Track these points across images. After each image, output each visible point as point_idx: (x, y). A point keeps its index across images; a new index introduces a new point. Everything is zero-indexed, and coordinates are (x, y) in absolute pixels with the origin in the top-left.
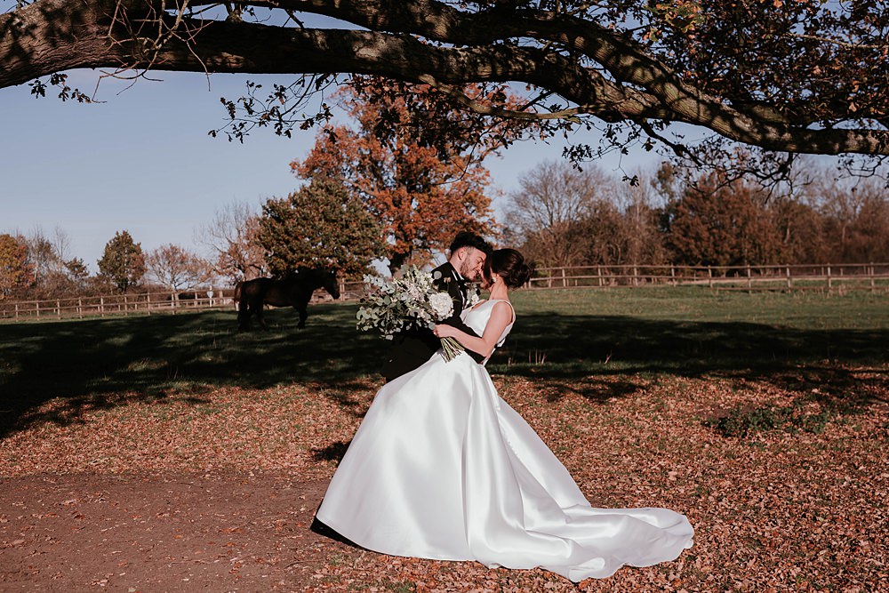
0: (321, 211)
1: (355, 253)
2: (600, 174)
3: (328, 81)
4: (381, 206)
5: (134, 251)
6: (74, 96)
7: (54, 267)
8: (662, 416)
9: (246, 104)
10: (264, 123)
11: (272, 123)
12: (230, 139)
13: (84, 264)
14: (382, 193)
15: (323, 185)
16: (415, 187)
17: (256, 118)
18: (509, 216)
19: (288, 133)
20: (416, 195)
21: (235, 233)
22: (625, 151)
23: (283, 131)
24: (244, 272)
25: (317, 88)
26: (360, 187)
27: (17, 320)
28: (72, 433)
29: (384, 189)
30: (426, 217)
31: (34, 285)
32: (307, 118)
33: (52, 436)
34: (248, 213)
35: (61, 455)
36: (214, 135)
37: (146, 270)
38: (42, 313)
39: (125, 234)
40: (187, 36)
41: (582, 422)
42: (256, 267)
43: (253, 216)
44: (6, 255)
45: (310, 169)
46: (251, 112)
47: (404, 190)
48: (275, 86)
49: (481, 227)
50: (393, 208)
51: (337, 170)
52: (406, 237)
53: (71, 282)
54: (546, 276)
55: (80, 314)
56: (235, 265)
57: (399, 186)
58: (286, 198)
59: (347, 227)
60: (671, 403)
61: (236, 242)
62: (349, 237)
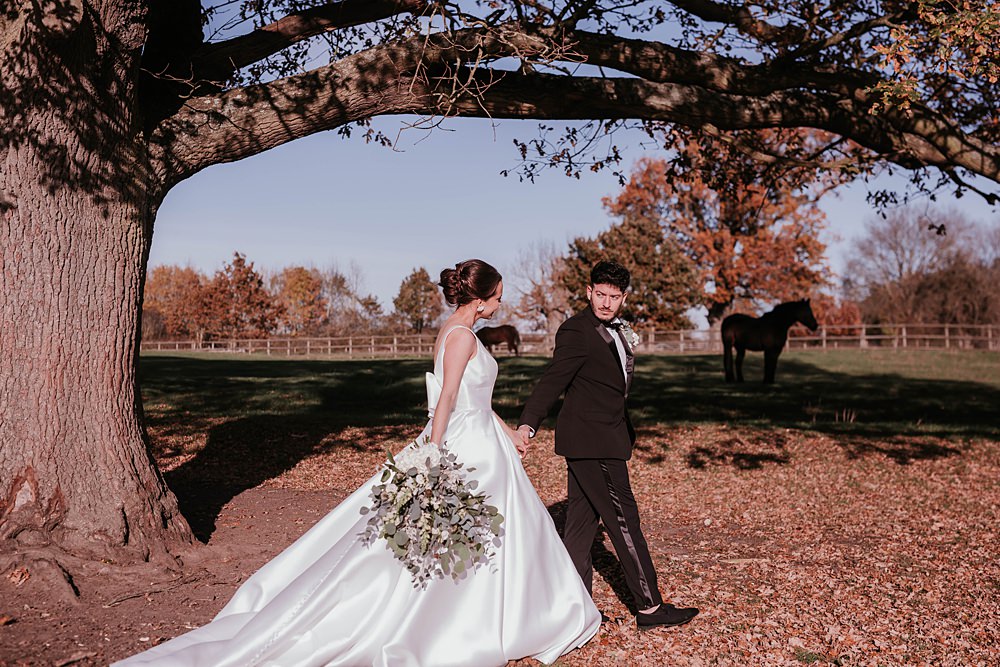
0: (632, 252)
1: (667, 300)
2: (961, 219)
3: (617, 125)
4: (701, 249)
5: (431, 289)
6: (377, 140)
7: (349, 304)
8: (960, 479)
9: (538, 146)
10: (554, 164)
11: (562, 166)
12: (521, 180)
13: (378, 302)
14: (702, 234)
15: (635, 223)
16: (739, 229)
17: (546, 160)
18: (851, 266)
19: (577, 175)
20: (740, 238)
21: (539, 273)
22: (933, 198)
23: (572, 173)
24: (547, 316)
25: (606, 133)
26: (677, 227)
27: (308, 357)
28: (360, 460)
29: (704, 230)
30: (751, 262)
31: (326, 321)
32: (597, 161)
33: (343, 460)
34: (554, 252)
35: (351, 478)
36: (506, 175)
37: (444, 310)
38: (334, 351)
39: (423, 270)
40: (476, 92)
41: (872, 481)
42: (561, 312)
43: (559, 256)
44: (299, 289)
45: (622, 206)
46: (542, 154)
47: (726, 233)
48: (567, 128)
49: (813, 276)
50: (714, 251)
51: (653, 207)
52: (727, 284)
53: (365, 320)
54: (890, 334)
55: (372, 354)
56: (537, 308)
57: (722, 227)
58: (594, 237)
59: (660, 271)
60: (974, 467)
61: (539, 284)
62: (662, 282)
